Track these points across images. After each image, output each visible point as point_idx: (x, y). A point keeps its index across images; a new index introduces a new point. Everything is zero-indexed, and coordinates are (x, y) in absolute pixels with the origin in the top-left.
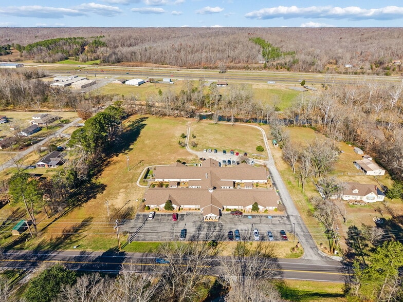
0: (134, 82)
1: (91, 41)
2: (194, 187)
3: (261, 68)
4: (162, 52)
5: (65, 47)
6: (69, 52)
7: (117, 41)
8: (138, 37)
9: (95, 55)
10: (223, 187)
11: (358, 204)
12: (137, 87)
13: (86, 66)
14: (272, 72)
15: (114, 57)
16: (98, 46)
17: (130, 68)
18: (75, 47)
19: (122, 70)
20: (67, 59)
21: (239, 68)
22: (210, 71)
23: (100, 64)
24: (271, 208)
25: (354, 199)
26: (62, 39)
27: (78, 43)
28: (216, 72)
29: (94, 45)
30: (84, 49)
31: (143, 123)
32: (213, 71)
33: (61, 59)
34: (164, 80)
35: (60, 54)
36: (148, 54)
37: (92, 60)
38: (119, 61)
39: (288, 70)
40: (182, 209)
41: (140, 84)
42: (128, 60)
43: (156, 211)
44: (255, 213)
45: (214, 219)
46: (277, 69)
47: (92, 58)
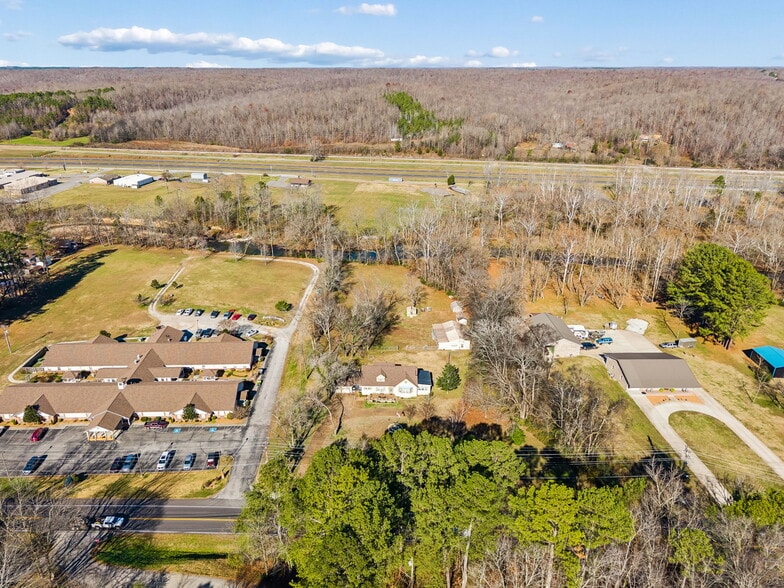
0: (130, 180)
1: (83, 98)
2: (106, 380)
3: (391, 151)
4: (213, 121)
5: (26, 111)
6: (33, 122)
7: (137, 98)
8: (183, 89)
9: (83, 127)
10: (160, 379)
11: (382, 401)
12: (134, 191)
13: (58, 149)
14: (411, 158)
15: (116, 130)
16: (96, 108)
17: (143, 153)
18: (47, 110)
19: (125, 157)
20: (28, 134)
21: (350, 152)
22: (296, 158)
23: (87, 145)
24: (222, 413)
25: (379, 392)
26: (21, 95)
27: (55, 103)
28: (307, 158)
29: (88, 105)
30: (68, 114)
31: (99, 261)
32: (301, 158)
33: (14, 136)
34: (193, 176)
35: (13, 124)
36: (185, 125)
37: (75, 136)
38: (127, 138)
39: (440, 154)
40: (62, 420)
41: (141, 185)
42: (146, 137)
43: (11, 424)
44: (191, 423)
45: (99, 436)
46: (420, 153)
47: (77, 132)
